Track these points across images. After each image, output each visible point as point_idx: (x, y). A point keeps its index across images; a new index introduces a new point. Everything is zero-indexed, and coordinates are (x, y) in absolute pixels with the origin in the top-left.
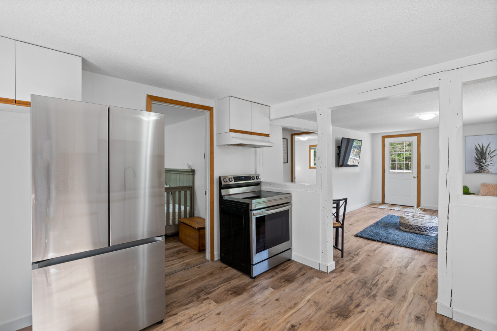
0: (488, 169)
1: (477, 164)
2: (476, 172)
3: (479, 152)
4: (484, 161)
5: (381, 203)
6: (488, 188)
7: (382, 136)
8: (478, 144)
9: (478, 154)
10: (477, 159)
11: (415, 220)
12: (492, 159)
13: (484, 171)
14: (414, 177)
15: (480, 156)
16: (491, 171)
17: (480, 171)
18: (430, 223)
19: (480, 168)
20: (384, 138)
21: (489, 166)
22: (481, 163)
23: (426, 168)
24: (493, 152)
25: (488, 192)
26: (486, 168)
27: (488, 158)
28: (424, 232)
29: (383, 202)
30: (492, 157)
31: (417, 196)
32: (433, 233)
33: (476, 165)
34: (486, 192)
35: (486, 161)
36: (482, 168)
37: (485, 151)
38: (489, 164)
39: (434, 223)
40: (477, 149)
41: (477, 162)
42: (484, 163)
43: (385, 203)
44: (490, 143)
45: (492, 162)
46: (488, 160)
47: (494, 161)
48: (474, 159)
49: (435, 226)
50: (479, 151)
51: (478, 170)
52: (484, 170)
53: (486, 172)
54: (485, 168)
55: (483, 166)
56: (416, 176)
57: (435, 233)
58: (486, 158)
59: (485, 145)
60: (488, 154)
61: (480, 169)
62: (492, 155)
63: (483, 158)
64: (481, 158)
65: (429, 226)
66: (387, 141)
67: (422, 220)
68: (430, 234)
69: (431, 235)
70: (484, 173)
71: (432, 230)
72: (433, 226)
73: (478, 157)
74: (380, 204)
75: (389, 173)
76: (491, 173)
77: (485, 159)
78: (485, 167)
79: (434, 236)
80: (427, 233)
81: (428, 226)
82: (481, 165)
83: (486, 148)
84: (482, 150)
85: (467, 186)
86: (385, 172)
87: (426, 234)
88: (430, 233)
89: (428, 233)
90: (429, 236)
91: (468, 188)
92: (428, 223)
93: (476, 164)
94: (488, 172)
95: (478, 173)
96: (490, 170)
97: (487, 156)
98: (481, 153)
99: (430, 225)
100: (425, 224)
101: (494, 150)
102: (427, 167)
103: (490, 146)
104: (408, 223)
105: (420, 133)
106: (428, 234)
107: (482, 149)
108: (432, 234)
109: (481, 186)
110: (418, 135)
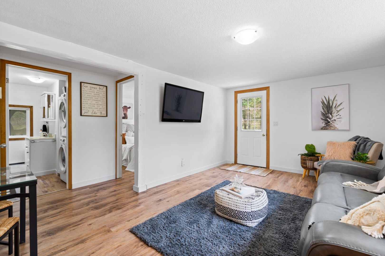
0: (334, 125)
1: (324, 119)
2: (323, 129)
3: (325, 106)
4: (330, 116)
5: (234, 163)
6: (334, 148)
7: (235, 92)
8: (325, 97)
9: (324, 108)
10: (323, 114)
11: (230, 200)
12: (338, 113)
13: (331, 128)
14: (264, 135)
15: (326, 110)
16: (337, 128)
17: (326, 128)
18: (248, 206)
19: (326, 124)
20: (236, 93)
21: (336, 122)
22: (328, 119)
23: (274, 125)
24: (339, 105)
25: (334, 152)
26: (333, 124)
27: (334, 113)
28: (240, 220)
29: (236, 163)
30: (338, 111)
31: (267, 156)
32: (253, 221)
33: (322, 121)
34: (332, 152)
35: (332, 116)
36: (329, 124)
37: (331, 105)
38: (335, 119)
39: (255, 205)
40: (323, 103)
41: (323, 117)
42: (330, 119)
43: (238, 163)
44: (337, 95)
45: (338, 117)
46: (334, 115)
47: (340, 116)
48: (320, 114)
49: (255, 210)
50: (325, 104)
51: (324, 126)
52: (331, 126)
53: (332, 128)
54: (331, 124)
55: (329, 122)
56: (265, 134)
57: (256, 221)
58: (333, 112)
59: (332, 98)
60: (334, 108)
61: (326, 126)
62: (338, 109)
63: (329, 112)
64: (327, 113)
65: (247, 211)
66: (240, 96)
67: (239, 199)
68: (247, 224)
69: (249, 226)
70: (331, 129)
71: (250, 217)
72: (253, 210)
73: (324, 111)
74: (232, 165)
75: (241, 131)
76: (338, 130)
77: (331, 114)
78: (331, 122)
79: (253, 226)
80: (243, 221)
81: (245, 211)
82: (328, 121)
83: (332, 101)
84: (328, 104)
85: (314, 145)
86: (237, 130)
87: (242, 223)
88: (247, 221)
89: (245, 221)
90: (247, 226)
91: (315, 147)
92: (246, 206)
93: (322, 119)
94: (335, 129)
95: (324, 129)
96: (336, 126)
97: (334, 109)
98: (327, 107)
99: (249, 210)
100: (241, 208)
101: (340, 103)
102: (276, 124)
103: (336, 99)
104: (221, 204)
105: (269, 87)
106: (246, 224)
107: (329, 102)
108: (251, 224)
109: (328, 144)
110: (267, 89)
